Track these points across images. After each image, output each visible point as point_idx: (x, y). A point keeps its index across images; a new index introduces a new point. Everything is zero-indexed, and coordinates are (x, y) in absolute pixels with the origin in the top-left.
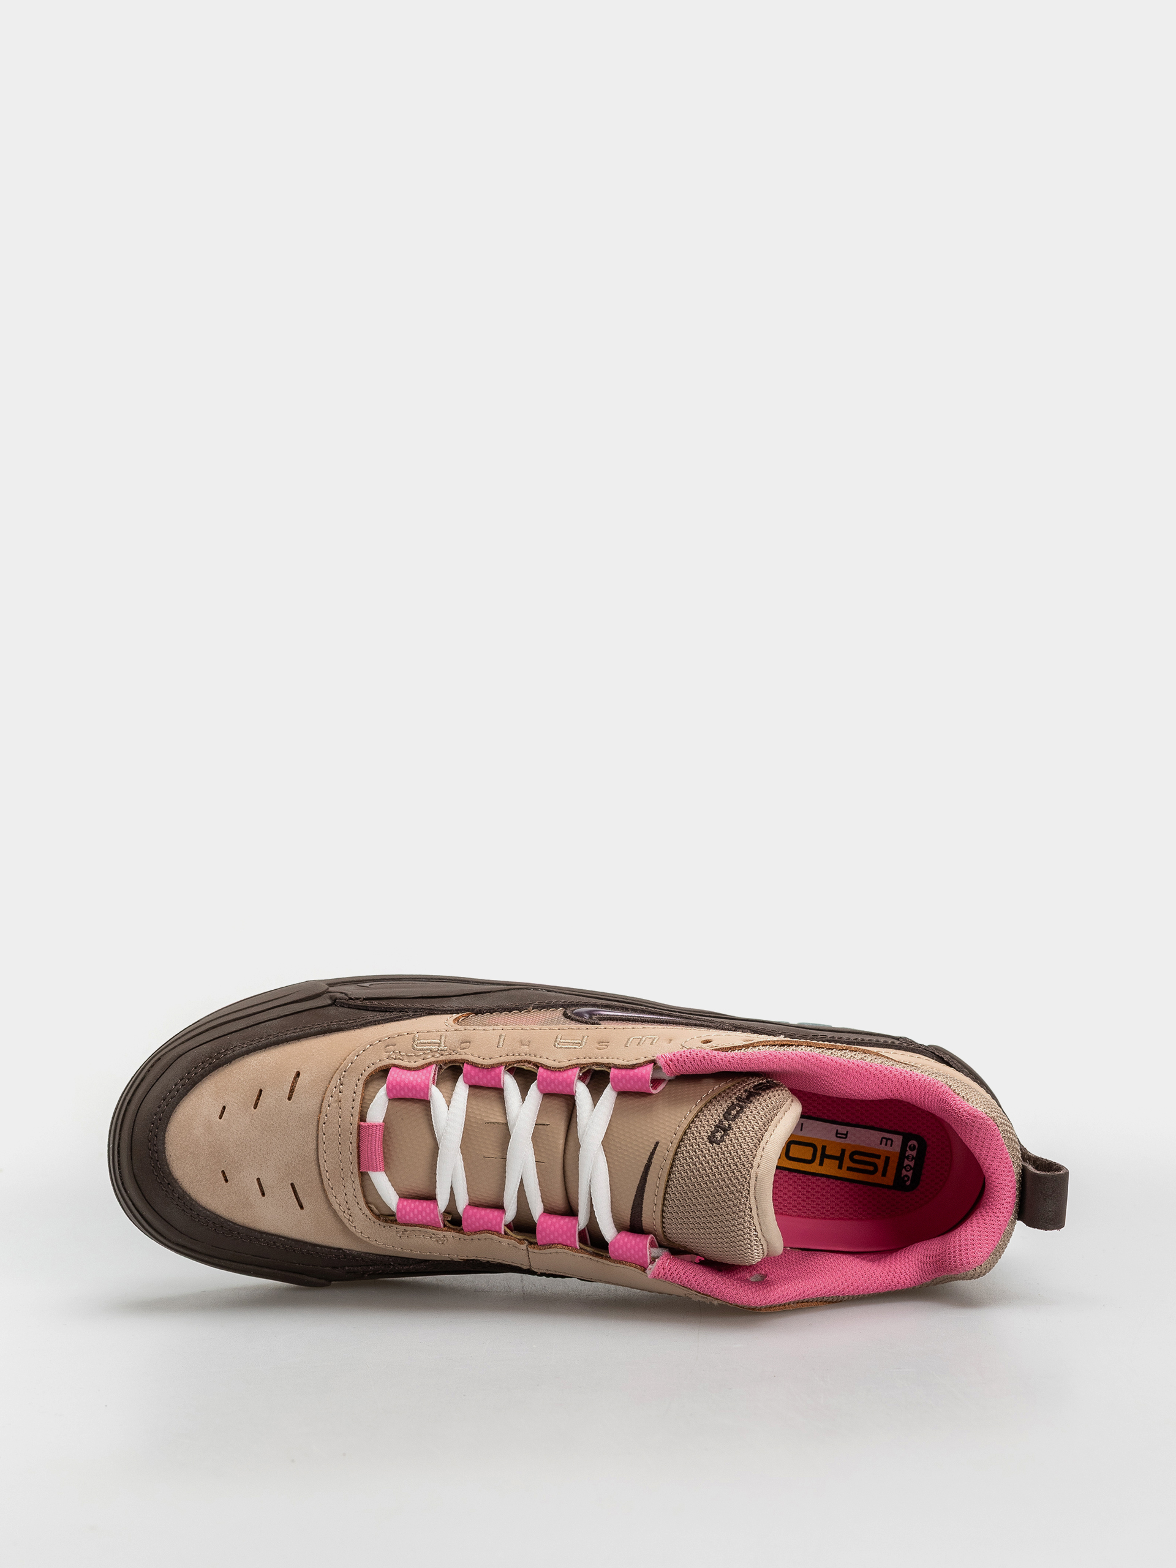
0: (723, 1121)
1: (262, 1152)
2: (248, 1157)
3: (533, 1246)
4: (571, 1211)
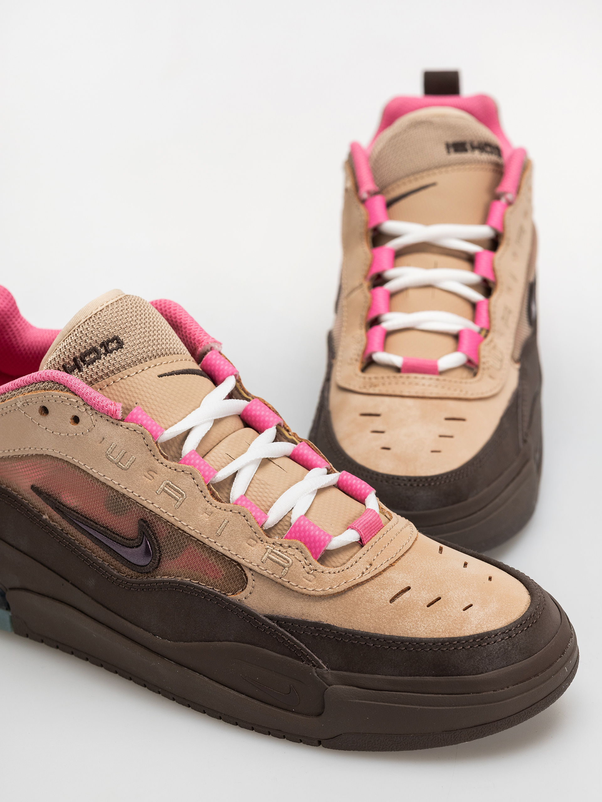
0: (104, 354)
2: (464, 577)
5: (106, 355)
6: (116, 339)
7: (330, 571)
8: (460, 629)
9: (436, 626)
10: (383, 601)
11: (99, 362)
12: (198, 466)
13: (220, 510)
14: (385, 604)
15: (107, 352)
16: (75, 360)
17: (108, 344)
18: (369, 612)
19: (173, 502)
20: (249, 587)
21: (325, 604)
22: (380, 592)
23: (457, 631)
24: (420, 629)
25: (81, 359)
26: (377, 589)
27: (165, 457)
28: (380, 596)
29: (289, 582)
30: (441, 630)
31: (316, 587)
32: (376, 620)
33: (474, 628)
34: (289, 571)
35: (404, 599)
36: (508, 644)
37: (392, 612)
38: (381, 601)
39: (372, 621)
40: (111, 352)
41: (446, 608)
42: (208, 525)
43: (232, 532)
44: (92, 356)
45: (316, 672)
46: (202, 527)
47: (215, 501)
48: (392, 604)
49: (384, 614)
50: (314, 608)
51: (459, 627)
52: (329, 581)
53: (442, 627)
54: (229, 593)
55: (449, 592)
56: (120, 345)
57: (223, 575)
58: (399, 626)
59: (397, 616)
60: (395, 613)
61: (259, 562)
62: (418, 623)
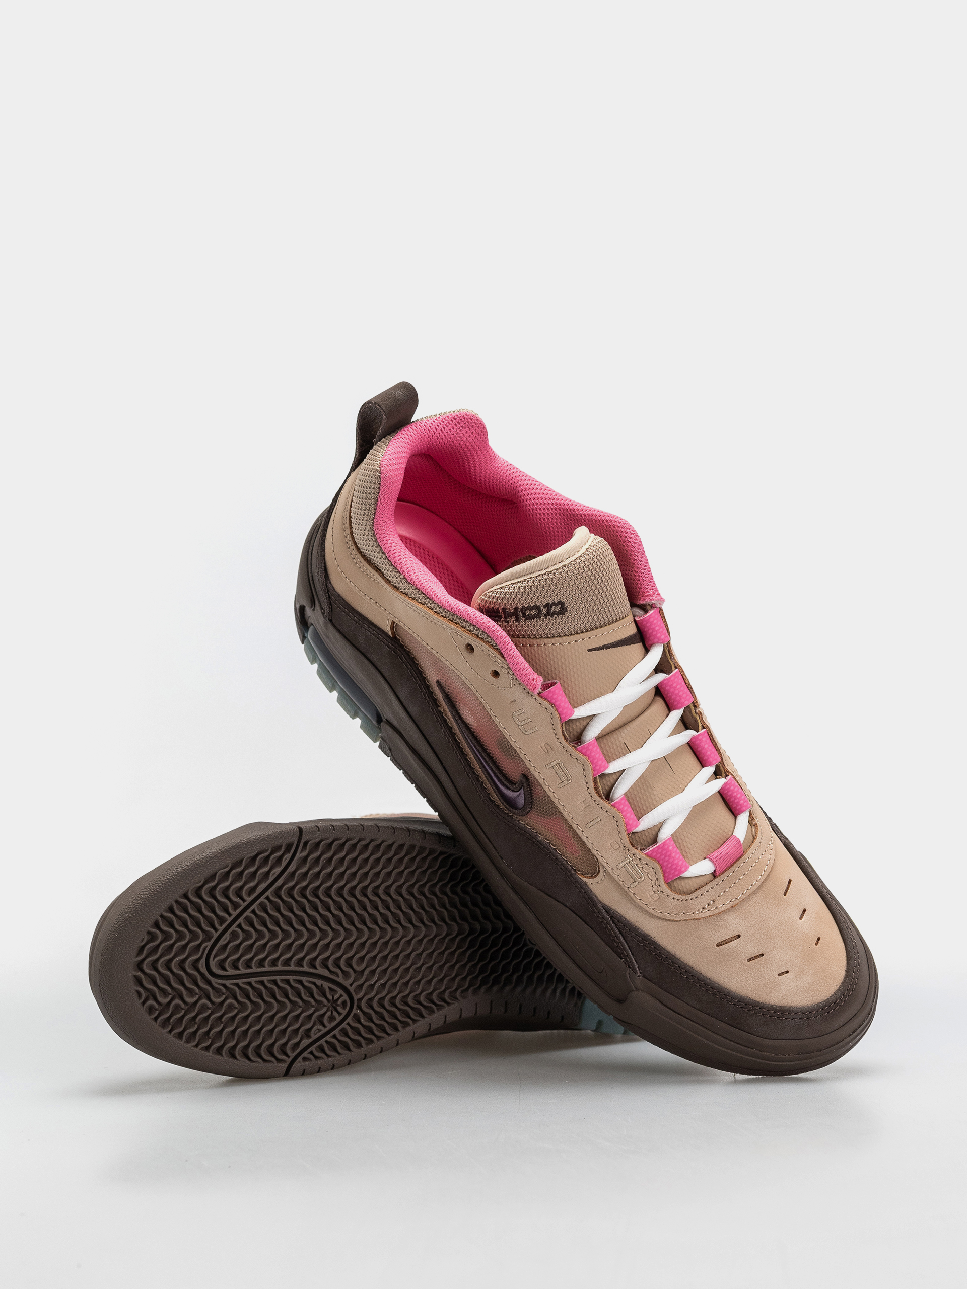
0: (545, 615)
1: (784, 928)
2: (794, 935)
3: (696, 704)
4: (659, 691)
5: (546, 616)
6: (561, 603)
7: (674, 897)
8: (767, 995)
9: (748, 983)
10: (712, 942)
11: (537, 621)
12: (592, 759)
13: (597, 806)
14: (711, 946)
15: (548, 614)
16: (516, 609)
17: (551, 607)
18: (695, 946)
19: (558, 781)
20: (598, 879)
21: (660, 923)
22: (711, 933)
23: (765, 995)
24: (733, 981)
25: (522, 611)
26: (710, 928)
27: (565, 738)
28: (710, 936)
29: (634, 894)
30: (750, 989)
31: (656, 908)
32: (698, 957)
33: (780, 998)
34: (638, 886)
35: (731, 947)
36: (803, 1024)
37: (715, 955)
38: (709, 941)
39: (694, 956)
40: (552, 615)
41: (763, 968)
42: (582, 814)
43: (601, 830)
44: (533, 612)
45: (629, 974)
46: (575, 813)
47: (596, 795)
48: (717, 948)
49: (707, 955)
50: (648, 922)
51: (768, 992)
52: (670, 907)
53: (753, 987)
54: (578, 871)
55: (773, 950)
56: (563, 611)
57: (579, 856)
58: (716, 970)
59: (718, 961)
60: (717, 957)
61: (614, 866)
62: (733, 975)
